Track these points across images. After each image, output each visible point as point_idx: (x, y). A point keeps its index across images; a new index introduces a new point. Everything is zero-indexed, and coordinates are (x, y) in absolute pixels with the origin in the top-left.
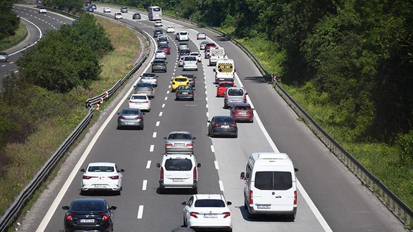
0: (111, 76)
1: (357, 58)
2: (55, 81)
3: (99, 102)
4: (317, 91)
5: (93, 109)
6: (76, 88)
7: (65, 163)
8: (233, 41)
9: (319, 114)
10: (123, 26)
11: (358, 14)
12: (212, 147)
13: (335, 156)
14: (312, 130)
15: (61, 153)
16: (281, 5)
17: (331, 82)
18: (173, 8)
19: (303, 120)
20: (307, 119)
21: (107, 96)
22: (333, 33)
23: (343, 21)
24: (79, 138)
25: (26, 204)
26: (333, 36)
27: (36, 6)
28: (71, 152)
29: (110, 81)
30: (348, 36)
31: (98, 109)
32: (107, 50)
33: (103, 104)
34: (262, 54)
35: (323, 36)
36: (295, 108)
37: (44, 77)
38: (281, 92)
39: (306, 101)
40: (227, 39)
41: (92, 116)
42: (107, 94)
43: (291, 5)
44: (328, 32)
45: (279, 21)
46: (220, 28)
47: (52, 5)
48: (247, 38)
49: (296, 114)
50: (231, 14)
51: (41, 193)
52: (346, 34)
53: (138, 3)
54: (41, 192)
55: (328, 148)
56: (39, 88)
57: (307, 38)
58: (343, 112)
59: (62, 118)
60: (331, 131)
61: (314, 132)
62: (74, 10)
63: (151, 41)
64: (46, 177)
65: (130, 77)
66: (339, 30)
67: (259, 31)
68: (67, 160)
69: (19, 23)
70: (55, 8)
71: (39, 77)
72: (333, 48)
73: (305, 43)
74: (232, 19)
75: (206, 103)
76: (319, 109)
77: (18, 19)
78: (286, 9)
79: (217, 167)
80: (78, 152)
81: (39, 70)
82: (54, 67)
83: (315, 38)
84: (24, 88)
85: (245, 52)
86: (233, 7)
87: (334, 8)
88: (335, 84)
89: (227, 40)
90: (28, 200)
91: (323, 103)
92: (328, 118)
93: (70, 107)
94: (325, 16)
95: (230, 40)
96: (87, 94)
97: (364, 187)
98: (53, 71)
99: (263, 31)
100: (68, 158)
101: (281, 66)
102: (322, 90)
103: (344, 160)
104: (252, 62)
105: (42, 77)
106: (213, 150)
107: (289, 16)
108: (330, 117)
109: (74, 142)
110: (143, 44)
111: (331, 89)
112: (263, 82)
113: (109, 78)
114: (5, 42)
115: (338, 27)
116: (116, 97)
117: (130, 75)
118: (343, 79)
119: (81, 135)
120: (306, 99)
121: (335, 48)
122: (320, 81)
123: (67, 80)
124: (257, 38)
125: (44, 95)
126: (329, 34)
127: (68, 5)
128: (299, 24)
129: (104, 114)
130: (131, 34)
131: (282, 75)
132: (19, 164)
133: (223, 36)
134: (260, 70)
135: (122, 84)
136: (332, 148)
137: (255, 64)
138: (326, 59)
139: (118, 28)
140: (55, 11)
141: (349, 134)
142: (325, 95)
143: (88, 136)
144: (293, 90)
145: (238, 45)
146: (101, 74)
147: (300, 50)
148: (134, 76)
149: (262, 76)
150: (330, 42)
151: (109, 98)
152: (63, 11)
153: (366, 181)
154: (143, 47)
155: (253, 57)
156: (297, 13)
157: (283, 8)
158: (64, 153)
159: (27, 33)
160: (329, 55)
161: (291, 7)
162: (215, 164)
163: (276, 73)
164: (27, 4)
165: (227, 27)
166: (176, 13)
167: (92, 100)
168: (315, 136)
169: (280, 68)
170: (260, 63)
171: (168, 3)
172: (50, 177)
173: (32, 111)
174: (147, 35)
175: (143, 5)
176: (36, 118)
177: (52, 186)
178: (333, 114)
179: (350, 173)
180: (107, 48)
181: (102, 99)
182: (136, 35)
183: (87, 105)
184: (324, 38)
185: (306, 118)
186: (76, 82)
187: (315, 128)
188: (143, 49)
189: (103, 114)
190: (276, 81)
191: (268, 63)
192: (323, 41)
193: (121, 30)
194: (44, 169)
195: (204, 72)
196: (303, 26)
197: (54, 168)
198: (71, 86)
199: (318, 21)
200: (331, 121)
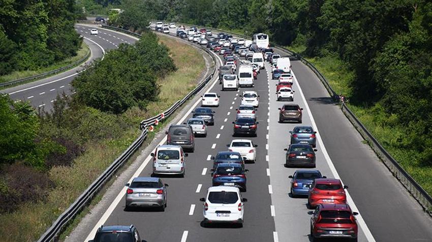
0: (170, 97)
1: (425, 77)
2: (109, 102)
3: (155, 124)
4: (386, 112)
5: (147, 130)
6: (131, 108)
7: (112, 186)
8: (303, 61)
9: (386, 137)
10: (188, 45)
11: (426, 31)
12: (268, 170)
13: (397, 181)
14: (376, 153)
15: (108, 176)
16: (350, 22)
17: (401, 103)
18: (242, 27)
19: (368, 142)
20: (372, 142)
21: (163, 117)
22: (402, 50)
23: (413, 38)
24: (129, 161)
25: (65, 229)
26: (403, 54)
27: (101, 26)
28: (119, 175)
29: (169, 102)
30: (418, 55)
31: (152, 130)
32: (169, 70)
33: (159, 126)
34: (332, 74)
35: (392, 55)
36: (361, 130)
37: (98, 97)
38: (348, 114)
39: (374, 123)
40: (296, 58)
41: (146, 137)
42: (163, 116)
43: (360, 22)
44: (397, 51)
45: (348, 39)
46: (290, 47)
47: (117, 25)
48: (318, 58)
49: (361, 137)
50: (302, 33)
51: (83, 218)
52: (416, 53)
53: (206, 22)
54: (83, 216)
55: (392, 172)
56: (92, 109)
57: (376, 57)
58: (412, 135)
59: (114, 140)
60: (396, 154)
61: (378, 156)
62: (140, 29)
63: (217, 61)
64: (89, 201)
65: (191, 98)
66: (409, 49)
67: (330, 49)
68: (114, 184)
69: (81, 43)
70: (121, 27)
71: (92, 98)
72: (403, 67)
73: (374, 62)
74: (303, 38)
75: (267, 124)
76: (387, 131)
77: (82, 39)
78: (354, 27)
79: (271, 191)
80: (127, 175)
81: (93, 91)
82: (108, 88)
83: (383, 56)
84: (77, 109)
85: (315, 72)
86: (303, 25)
87: (405, 25)
88: (404, 105)
89: (296, 60)
90: (67, 225)
91: (392, 125)
92: (395, 141)
93: (124, 128)
94: (396, 34)
95: (300, 60)
96: (142, 116)
97: (426, 214)
98: (106, 91)
99: (335, 49)
100: (115, 181)
101: (349, 87)
102: (391, 111)
103: (407, 185)
104: (321, 83)
105: (95, 98)
106: (268, 174)
107: (358, 34)
108: (398, 139)
109: (123, 165)
110: (209, 64)
111: (400, 110)
112: (329, 103)
113: (168, 99)
114: (66, 63)
115: (408, 46)
116: (173, 118)
117: (191, 96)
118: (413, 99)
119: (132, 158)
120: (375, 120)
121: (405, 68)
122: (389, 102)
123: (121, 101)
124: (329, 57)
125: (96, 117)
126: (398, 52)
127: (134, 24)
128: (368, 42)
129: (159, 136)
130: (197, 54)
131: (351, 96)
132: (64, 188)
133: (292, 56)
134: (328, 90)
135: (181, 105)
136: (395, 173)
137: (324, 84)
138: (395, 79)
139: (184, 47)
140: (120, 31)
141: (416, 157)
142: (394, 117)
143: (139, 158)
144: (361, 112)
145: (308, 64)
146: (160, 95)
147: (369, 70)
148: (195, 97)
149: (330, 96)
150: (399, 60)
151: (165, 119)
152: (128, 31)
153: (428, 207)
154: (208, 67)
155: (322, 77)
156: (366, 30)
157: (351, 25)
158: (111, 176)
159: (90, 53)
160: (399, 75)
161: (360, 25)
162: (269, 187)
163: (346, 93)
164: (92, 24)
165: (298, 46)
166: (245, 31)
167: (147, 121)
168: (378, 159)
169: (350, 89)
170: (329, 83)
171: (237, 22)
172: (94, 201)
173: (82, 133)
174: (213, 55)
175: (212, 24)
176: (86, 140)
177: (95, 210)
178: (401, 136)
179: (412, 198)
180: (169, 68)
181: (158, 120)
182: (202, 55)
183: (142, 126)
184: (393, 57)
185: (371, 140)
186: (131, 103)
187: (379, 151)
188: (208, 70)
189: (157, 137)
190: (343, 102)
191: (337, 83)
192: (391, 60)
193: (186, 50)
194: (87, 193)
195: (269, 93)
196: (372, 45)
197: (98, 191)
198: (126, 107)
199: (388, 39)
200: (399, 143)
